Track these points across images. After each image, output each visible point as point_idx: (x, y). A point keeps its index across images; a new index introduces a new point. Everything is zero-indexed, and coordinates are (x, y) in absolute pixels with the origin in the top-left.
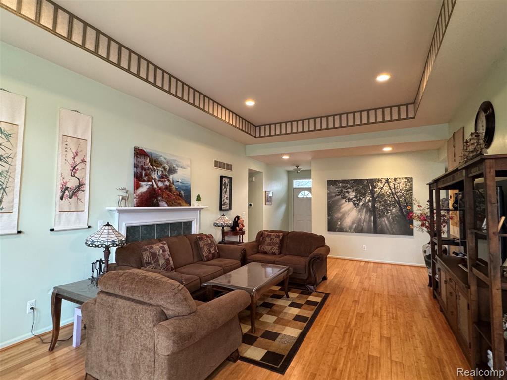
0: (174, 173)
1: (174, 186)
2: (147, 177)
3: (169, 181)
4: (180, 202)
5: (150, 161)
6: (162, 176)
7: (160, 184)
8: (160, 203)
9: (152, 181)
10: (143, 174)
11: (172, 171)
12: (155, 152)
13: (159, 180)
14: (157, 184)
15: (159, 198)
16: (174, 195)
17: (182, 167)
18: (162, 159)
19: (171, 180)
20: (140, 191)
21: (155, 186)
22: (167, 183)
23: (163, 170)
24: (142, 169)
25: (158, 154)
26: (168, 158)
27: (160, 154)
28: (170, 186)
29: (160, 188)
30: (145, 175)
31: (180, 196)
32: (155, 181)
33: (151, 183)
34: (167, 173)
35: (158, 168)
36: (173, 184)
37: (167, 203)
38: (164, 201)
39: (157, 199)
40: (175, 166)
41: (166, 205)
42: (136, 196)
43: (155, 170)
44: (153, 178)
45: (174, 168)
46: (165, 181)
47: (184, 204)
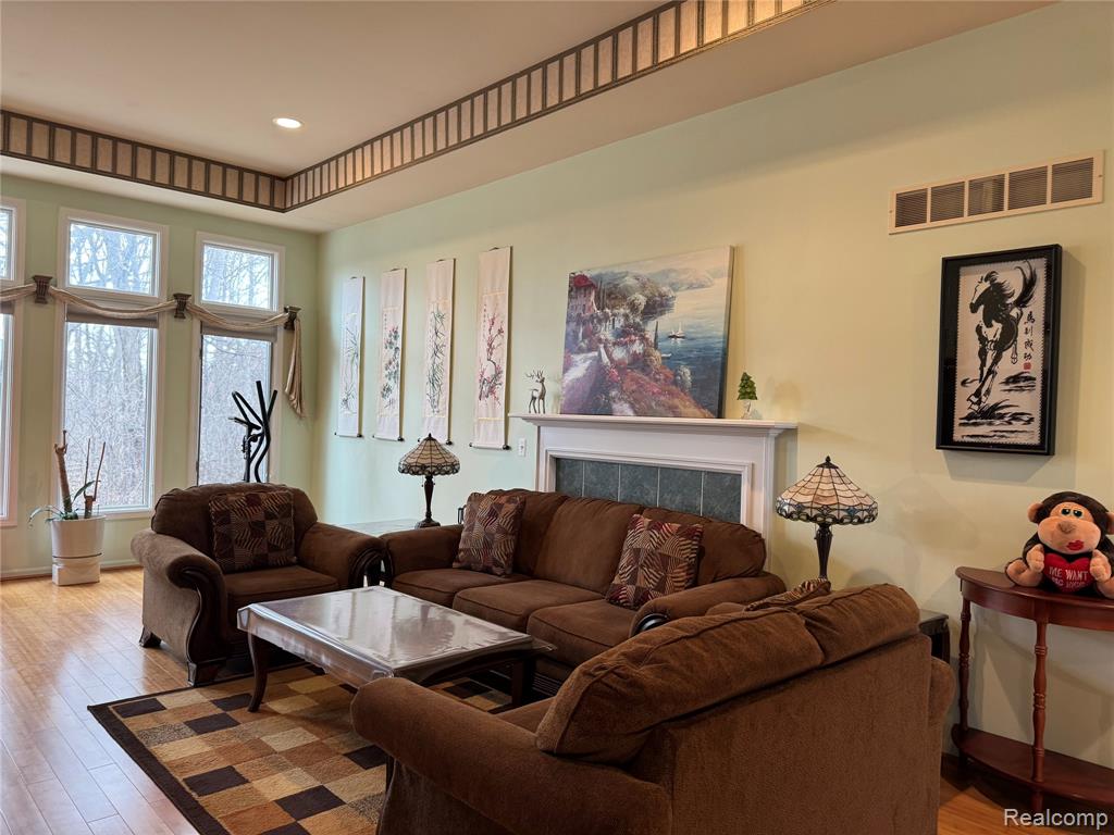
0: (662, 313)
1: (657, 353)
2: (586, 341)
3: (643, 339)
4: (676, 402)
5: (597, 298)
6: (623, 331)
7: (619, 354)
8: (615, 406)
9: (597, 349)
10: (580, 335)
11: (656, 306)
12: (610, 270)
13: (614, 344)
14: (610, 356)
15: (613, 393)
16: (657, 380)
17: (691, 287)
18: (630, 281)
19: (650, 336)
20: (570, 378)
21: (605, 359)
22: (638, 348)
23: (628, 311)
24: (578, 324)
25: (617, 270)
26: (644, 272)
27: (623, 269)
28: (646, 354)
29: (617, 365)
30: (584, 337)
31: (675, 383)
32: (605, 347)
33: (596, 354)
34: (638, 320)
35: (616, 311)
36: (656, 348)
37: (632, 406)
38: (626, 401)
39: (607, 394)
40: (665, 289)
41: (631, 412)
42: (563, 388)
43: (606, 318)
44: (600, 341)
45: (661, 296)
46: (633, 342)
47: (693, 410)
